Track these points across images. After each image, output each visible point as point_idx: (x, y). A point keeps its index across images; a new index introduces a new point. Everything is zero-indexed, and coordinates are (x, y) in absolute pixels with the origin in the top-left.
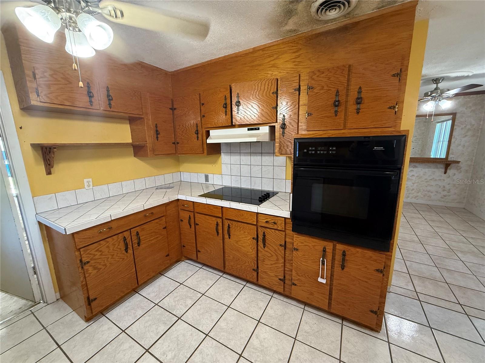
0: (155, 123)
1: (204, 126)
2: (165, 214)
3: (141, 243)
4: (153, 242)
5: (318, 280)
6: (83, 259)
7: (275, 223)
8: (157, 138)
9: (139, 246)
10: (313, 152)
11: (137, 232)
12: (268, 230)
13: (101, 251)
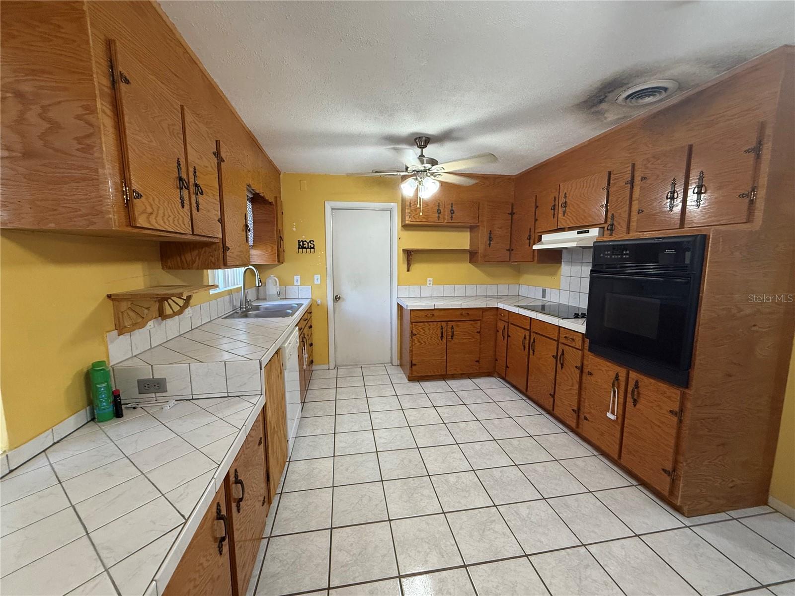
0: (490, 230)
1: (536, 231)
2: (480, 318)
3: (454, 338)
4: (465, 341)
5: (607, 415)
6: (413, 331)
7: (573, 340)
8: (490, 244)
9: (452, 339)
10: (609, 257)
11: (452, 326)
12: (567, 347)
13: (424, 330)
